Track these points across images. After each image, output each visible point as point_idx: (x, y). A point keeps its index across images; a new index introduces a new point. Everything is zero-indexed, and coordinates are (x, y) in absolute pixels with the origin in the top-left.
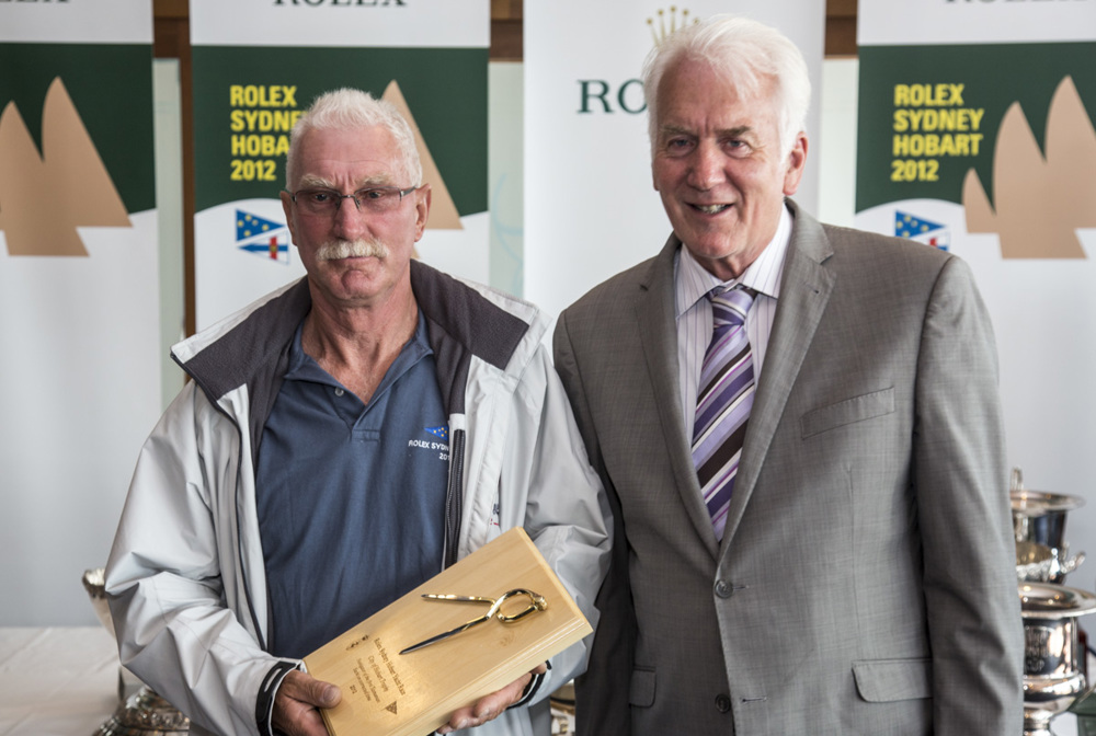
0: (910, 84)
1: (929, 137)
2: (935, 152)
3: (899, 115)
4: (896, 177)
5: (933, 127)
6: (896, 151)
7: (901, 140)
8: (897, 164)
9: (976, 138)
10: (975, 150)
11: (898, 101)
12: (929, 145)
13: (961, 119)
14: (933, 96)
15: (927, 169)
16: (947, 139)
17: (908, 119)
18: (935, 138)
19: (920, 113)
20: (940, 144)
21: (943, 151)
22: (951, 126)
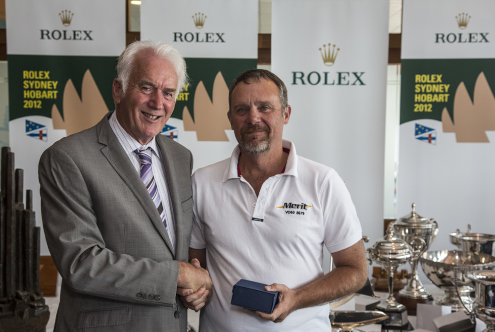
0: (421, 75)
1: (428, 95)
2: (431, 101)
3: (417, 86)
4: (416, 110)
5: (430, 91)
6: (416, 100)
7: (418, 96)
8: (416, 105)
9: (447, 95)
10: (446, 100)
11: (416, 81)
12: (429, 98)
13: (441, 88)
14: (430, 79)
15: (428, 107)
16: (436, 96)
17: (421, 88)
18: (431, 95)
19: (425, 86)
20: (433, 98)
21: (434, 100)
22: (437, 91)
